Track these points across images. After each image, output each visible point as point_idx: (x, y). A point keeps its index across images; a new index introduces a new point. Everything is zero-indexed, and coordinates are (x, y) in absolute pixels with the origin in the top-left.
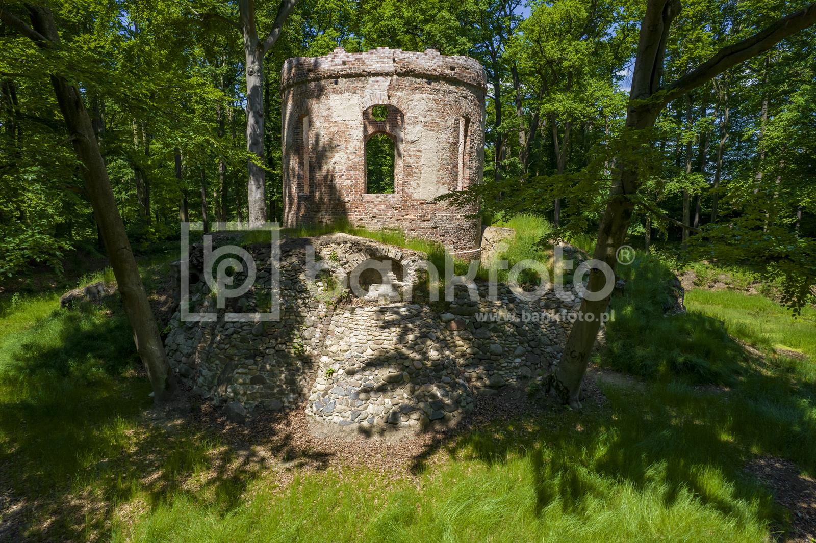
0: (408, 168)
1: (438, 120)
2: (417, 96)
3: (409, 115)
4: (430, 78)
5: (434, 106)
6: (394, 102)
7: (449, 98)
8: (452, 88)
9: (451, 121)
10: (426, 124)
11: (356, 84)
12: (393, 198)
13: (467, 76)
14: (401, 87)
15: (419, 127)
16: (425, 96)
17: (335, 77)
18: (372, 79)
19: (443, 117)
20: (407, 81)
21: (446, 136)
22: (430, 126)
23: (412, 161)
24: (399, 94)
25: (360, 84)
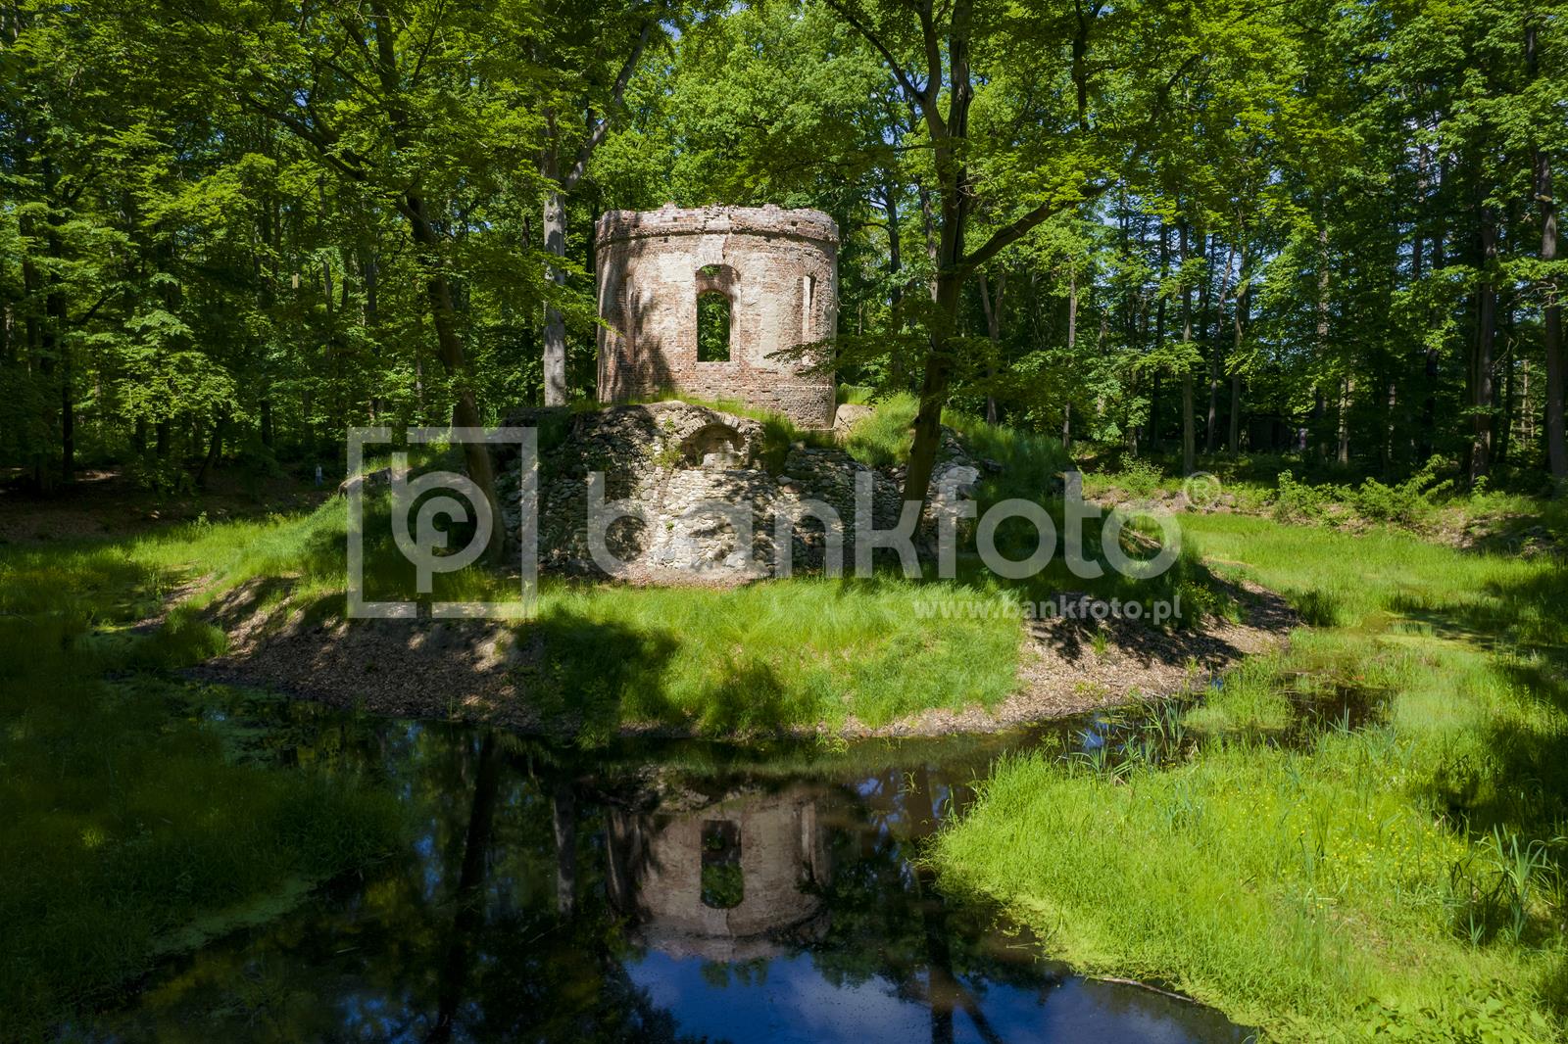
0: (745, 333)
1: (778, 281)
2: (755, 255)
3: (746, 275)
4: (769, 235)
5: (774, 265)
6: (729, 262)
7: (792, 256)
8: (795, 244)
9: (794, 281)
10: (764, 286)
11: (688, 242)
12: (730, 367)
13: (811, 231)
14: (737, 246)
15: (757, 289)
16: (763, 254)
17: (664, 235)
18: (706, 236)
19: (784, 277)
20: (744, 239)
21: (789, 298)
22: (769, 287)
23: (750, 326)
24: (735, 253)
25: (692, 242)
